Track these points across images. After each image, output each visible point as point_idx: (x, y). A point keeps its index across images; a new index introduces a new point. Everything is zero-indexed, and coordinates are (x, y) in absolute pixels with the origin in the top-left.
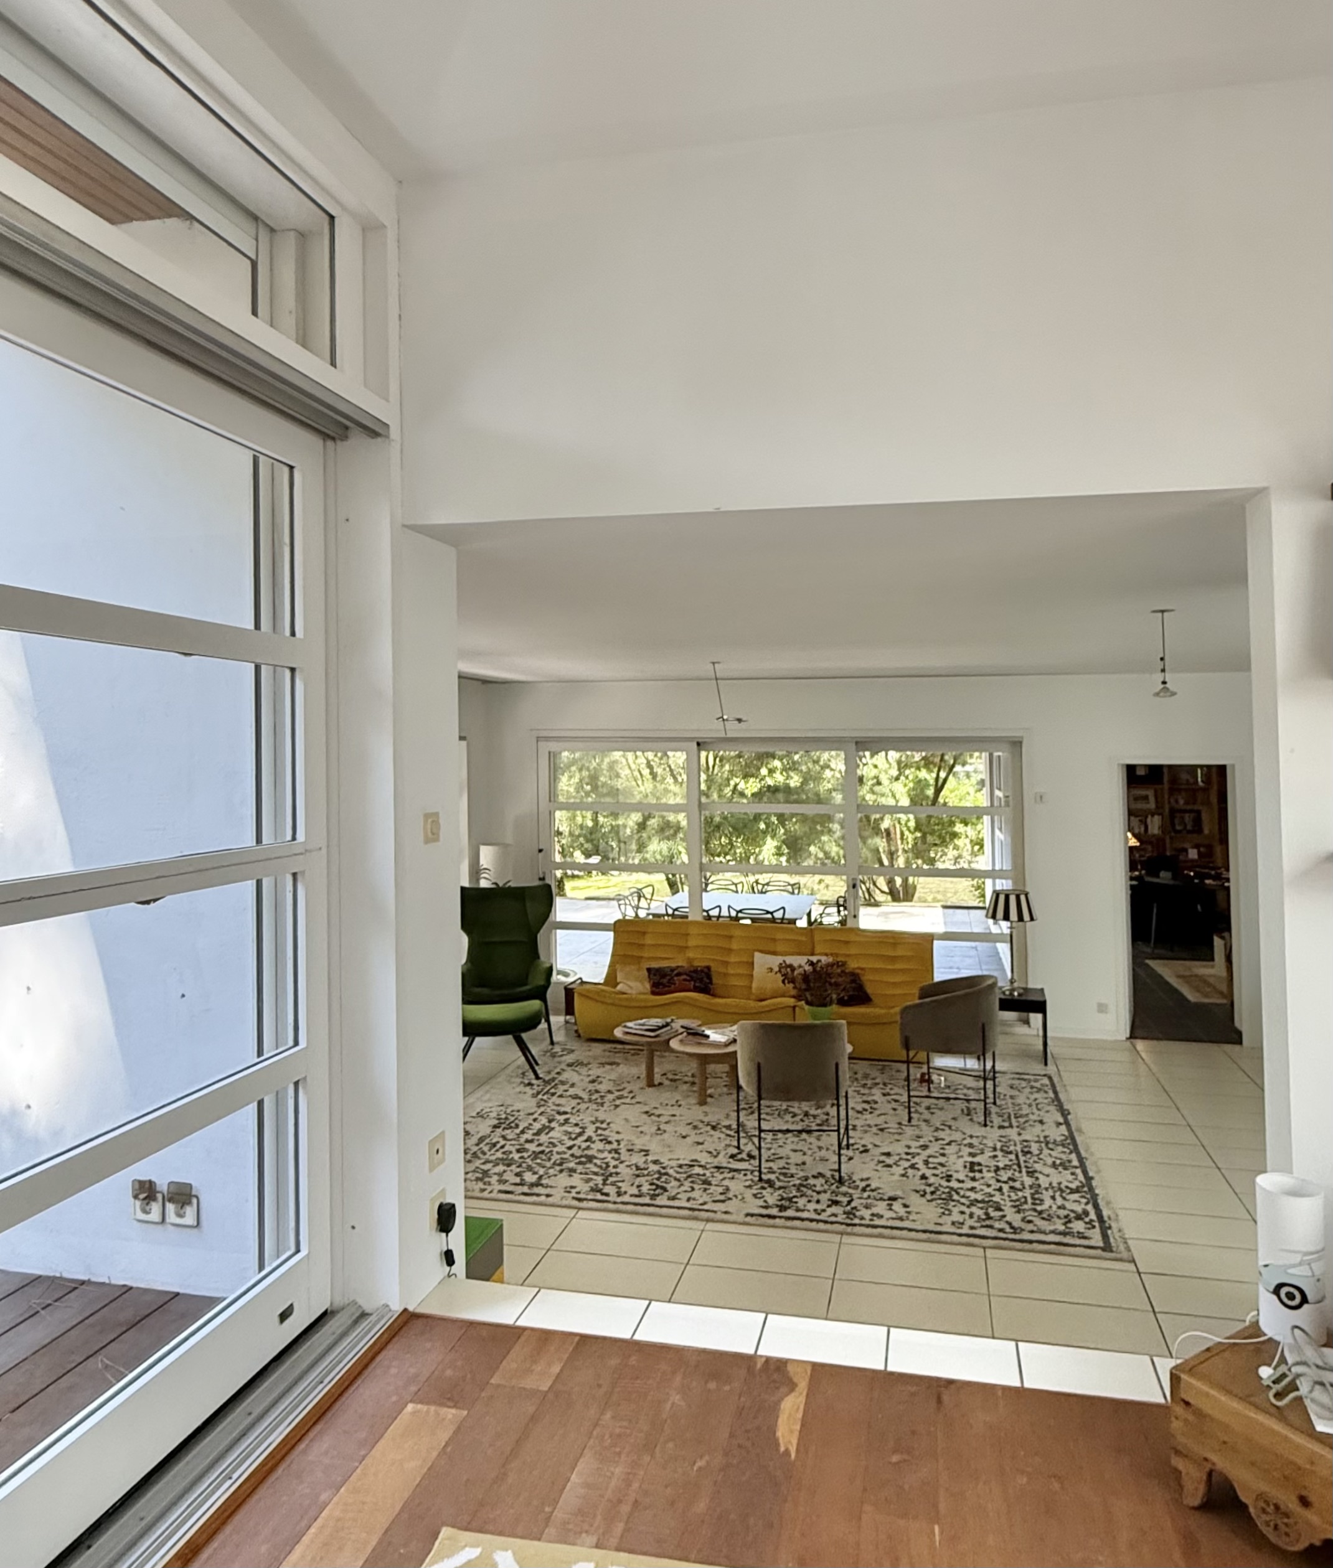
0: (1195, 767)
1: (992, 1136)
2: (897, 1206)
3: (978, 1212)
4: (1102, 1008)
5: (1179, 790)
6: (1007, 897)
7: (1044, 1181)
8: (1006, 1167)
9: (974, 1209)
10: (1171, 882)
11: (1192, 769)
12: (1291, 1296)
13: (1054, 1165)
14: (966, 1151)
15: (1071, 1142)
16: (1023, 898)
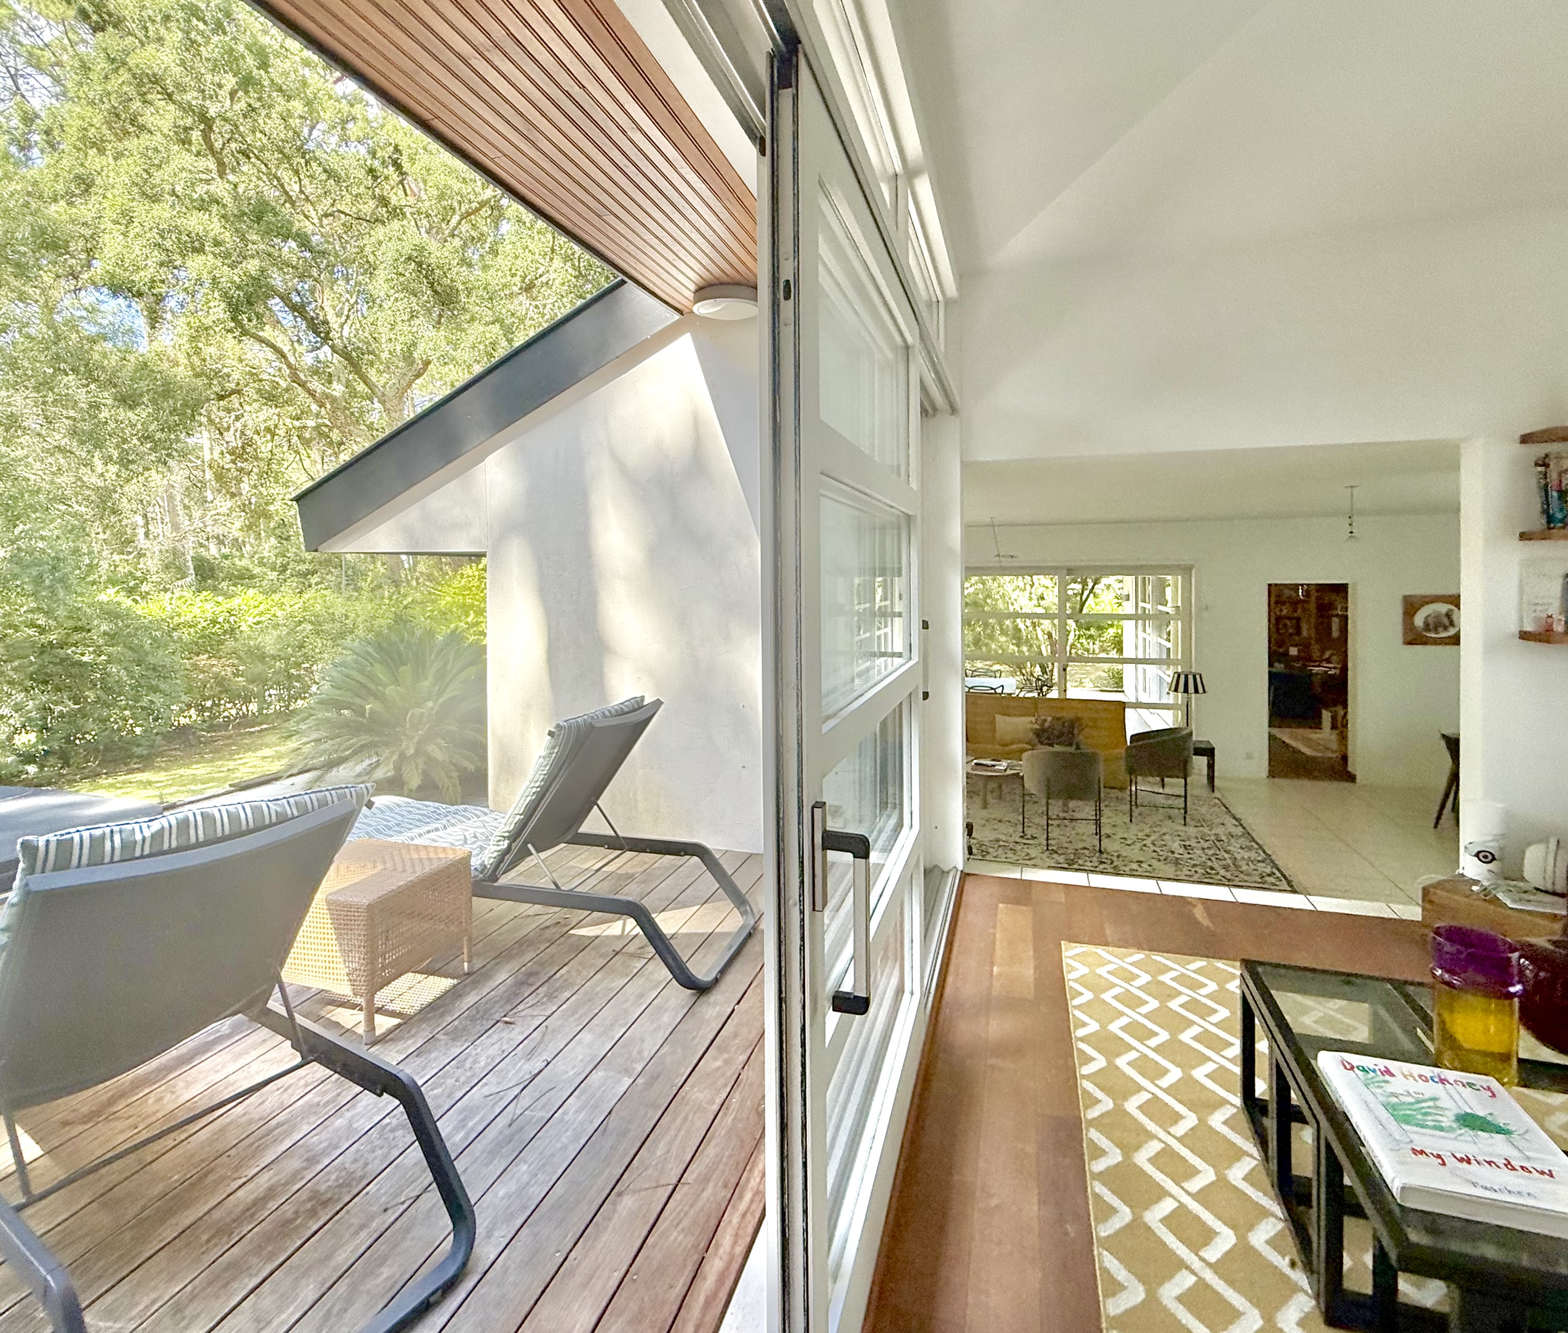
0: (1297, 585)
1: (1191, 831)
2: (1145, 865)
3: (1200, 871)
4: (1249, 756)
5: (1284, 603)
6: (1186, 677)
7: (1238, 857)
8: (1209, 848)
9: (1197, 869)
10: (1284, 671)
11: (1295, 587)
12: (1485, 857)
13: (1241, 848)
14: (1177, 838)
15: (1248, 834)
16: (1198, 677)
